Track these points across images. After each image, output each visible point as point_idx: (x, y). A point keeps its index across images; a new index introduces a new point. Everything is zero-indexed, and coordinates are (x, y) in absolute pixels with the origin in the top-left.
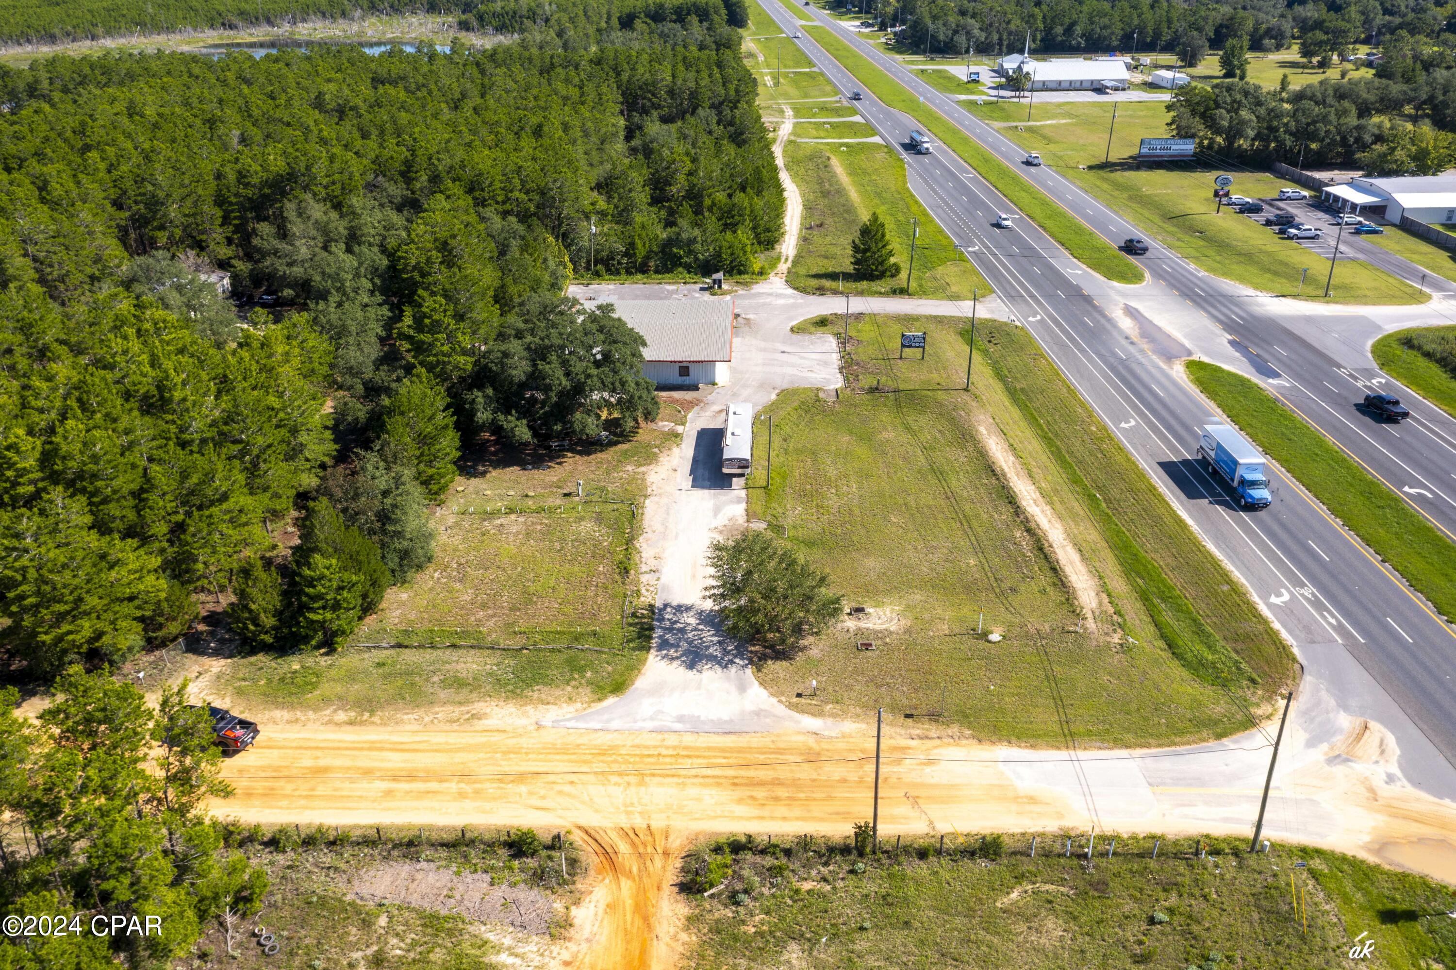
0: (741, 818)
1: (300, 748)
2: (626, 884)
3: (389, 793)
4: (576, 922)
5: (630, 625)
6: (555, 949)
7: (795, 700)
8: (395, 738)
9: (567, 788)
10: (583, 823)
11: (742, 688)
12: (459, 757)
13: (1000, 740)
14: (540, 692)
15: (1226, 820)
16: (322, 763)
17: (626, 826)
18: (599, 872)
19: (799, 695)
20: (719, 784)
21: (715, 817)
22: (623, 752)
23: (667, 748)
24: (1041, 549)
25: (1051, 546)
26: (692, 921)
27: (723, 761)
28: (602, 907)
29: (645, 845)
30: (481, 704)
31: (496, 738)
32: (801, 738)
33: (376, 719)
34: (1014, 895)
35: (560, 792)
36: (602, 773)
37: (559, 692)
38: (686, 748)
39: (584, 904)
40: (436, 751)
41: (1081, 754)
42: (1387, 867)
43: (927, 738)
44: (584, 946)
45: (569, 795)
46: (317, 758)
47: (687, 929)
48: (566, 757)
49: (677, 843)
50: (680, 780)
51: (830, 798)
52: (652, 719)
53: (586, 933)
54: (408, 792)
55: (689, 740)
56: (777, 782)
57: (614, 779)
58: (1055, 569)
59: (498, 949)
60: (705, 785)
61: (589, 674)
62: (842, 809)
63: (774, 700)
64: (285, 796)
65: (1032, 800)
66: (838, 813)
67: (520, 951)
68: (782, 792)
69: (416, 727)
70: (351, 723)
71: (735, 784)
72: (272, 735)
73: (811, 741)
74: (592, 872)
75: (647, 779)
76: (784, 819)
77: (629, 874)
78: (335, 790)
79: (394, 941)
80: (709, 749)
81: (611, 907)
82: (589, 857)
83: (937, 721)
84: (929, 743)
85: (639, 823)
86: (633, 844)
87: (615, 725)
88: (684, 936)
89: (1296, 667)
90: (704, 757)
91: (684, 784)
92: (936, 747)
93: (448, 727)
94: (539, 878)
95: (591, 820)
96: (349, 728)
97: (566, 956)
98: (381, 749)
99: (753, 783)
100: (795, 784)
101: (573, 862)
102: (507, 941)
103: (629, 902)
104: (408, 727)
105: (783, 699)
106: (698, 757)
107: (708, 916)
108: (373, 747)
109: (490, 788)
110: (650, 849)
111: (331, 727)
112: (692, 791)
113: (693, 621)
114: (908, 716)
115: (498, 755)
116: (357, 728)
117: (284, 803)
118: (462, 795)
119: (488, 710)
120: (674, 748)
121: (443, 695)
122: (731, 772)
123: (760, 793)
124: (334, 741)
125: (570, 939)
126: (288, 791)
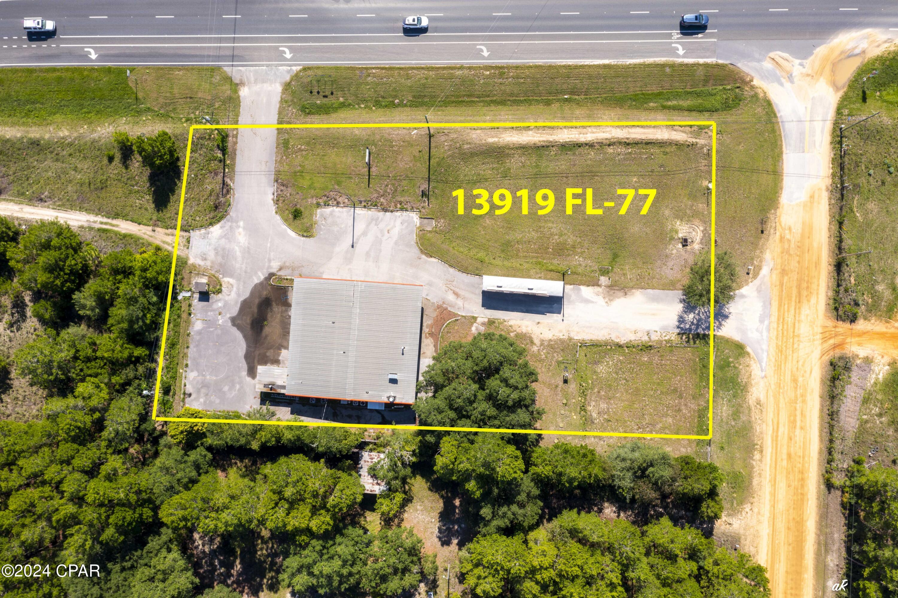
0: (817, 301)
1: (776, 468)
2: (848, 340)
3: (802, 428)
4: (866, 355)
5: (695, 343)
6: (877, 361)
7: (751, 275)
8: (770, 432)
9: (800, 363)
10: (819, 357)
11: (743, 296)
12: (782, 404)
13: (778, 200)
14: (743, 379)
15: (822, 132)
16: (785, 456)
17: (821, 341)
18: (844, 349)
19: (748, 274)
20: (799, 308)
21: (817, 310)
22: (780, 343)
23: (778, 327)
24: (628, 144)
25: (628, 139)
26: (865, 319)
27: (786, 306)
28: (859, 347)
29: (831, 334)
30: (750, 402)
31: (771, 393)
32: (774, 276)
33: (759, 443)
34: (858, 215)
35: (803, 366)
36: (793, 351)
37: (743, 371)
38: (778, 320)
39: (858, 353)
40: (778, 414)
41: (785, 171)
42: (845, 89)
43: (775, 227)
44: (876, 352)
45: (804, 363)
46: (782, 460)
47: (869, 320)
48: (783, 365)
49: (830, 323)
50: (797, 322)
51: (808, 268)
52: (761, 333)
53: (871, 352)
54: (802, 421)
55: (774, 318)
56: (799, 287)
57: (796, 346)
58: (649, 143)
59: (877, 379)
60: (800, 313)
61: (731, 360)
62: (814, 264)
63: (751, 284)
64: (803, 465)
65: (812, 197)
66: (816, 267)
67: (877, 372)
68: (804, 285)
69: (764, 426)
70: (761, 452)
71: (799, 302)
72: (768, 480)
73: (775, 272)
74: (844, 352)
75: (796, 334)
76: (818, 285)
77: (845, 339)
78: (800, 448)
79: (873, 412)
80: (779, 310)
81: (859, 344)
82: (838, 353)
83: (765, 222)
84: (778, 227)
85: (819, 336)
86: (830, 338)
87: (765, 347)
88: (872, 321)
89: (730, 66)
90: (784, 313)
91: (799, 321)
92: (781, 225)
93: (764, 413)
94: (847, 368)
95: (817, 353)
96: (764, 452)
97: (880, 357)
98: (777, 436)
99: (799, 294)
100: (800, 281)
101: (840, 358)
102: (874, 376)
103: (857, 339)
104: (764, 428)
105: (750, 280)
106: (784, 315)
107: (864, 313)
108: (775, 439)
109: (799, 391)
110: (833, 333)
111: (763, 459)
112: (803, 317)
113: (691, 316)
114: (762, 232)
115: (781, 391)
116: (764, 449)
117: (807, 465)
118: (804, 401)
119: (754, 399)
120: (778, 324)
121: (744, 418)
122: (793, 303)
123: (804, 293)
124: (772, 456)
125: (873, 357)
126: (801, 466)
